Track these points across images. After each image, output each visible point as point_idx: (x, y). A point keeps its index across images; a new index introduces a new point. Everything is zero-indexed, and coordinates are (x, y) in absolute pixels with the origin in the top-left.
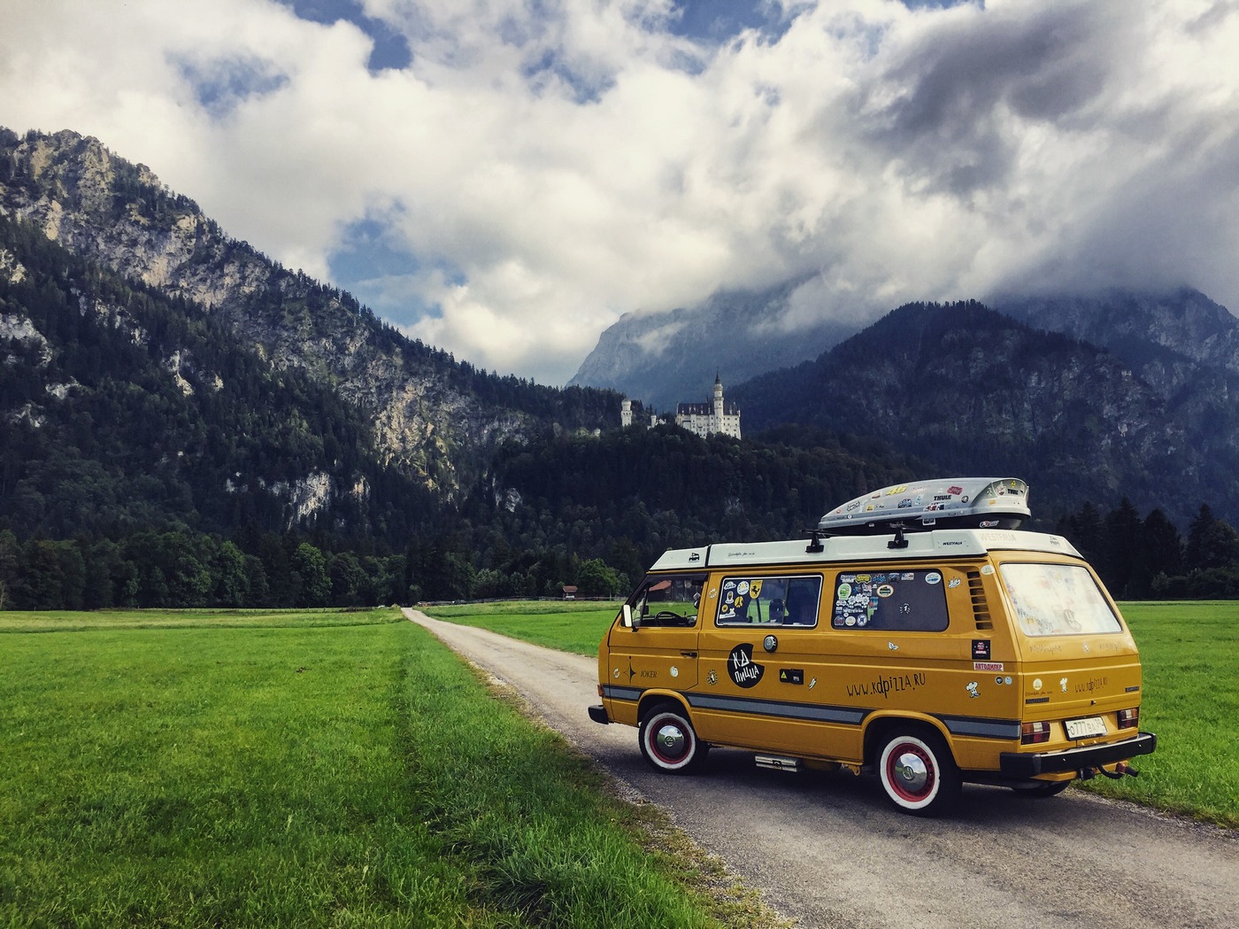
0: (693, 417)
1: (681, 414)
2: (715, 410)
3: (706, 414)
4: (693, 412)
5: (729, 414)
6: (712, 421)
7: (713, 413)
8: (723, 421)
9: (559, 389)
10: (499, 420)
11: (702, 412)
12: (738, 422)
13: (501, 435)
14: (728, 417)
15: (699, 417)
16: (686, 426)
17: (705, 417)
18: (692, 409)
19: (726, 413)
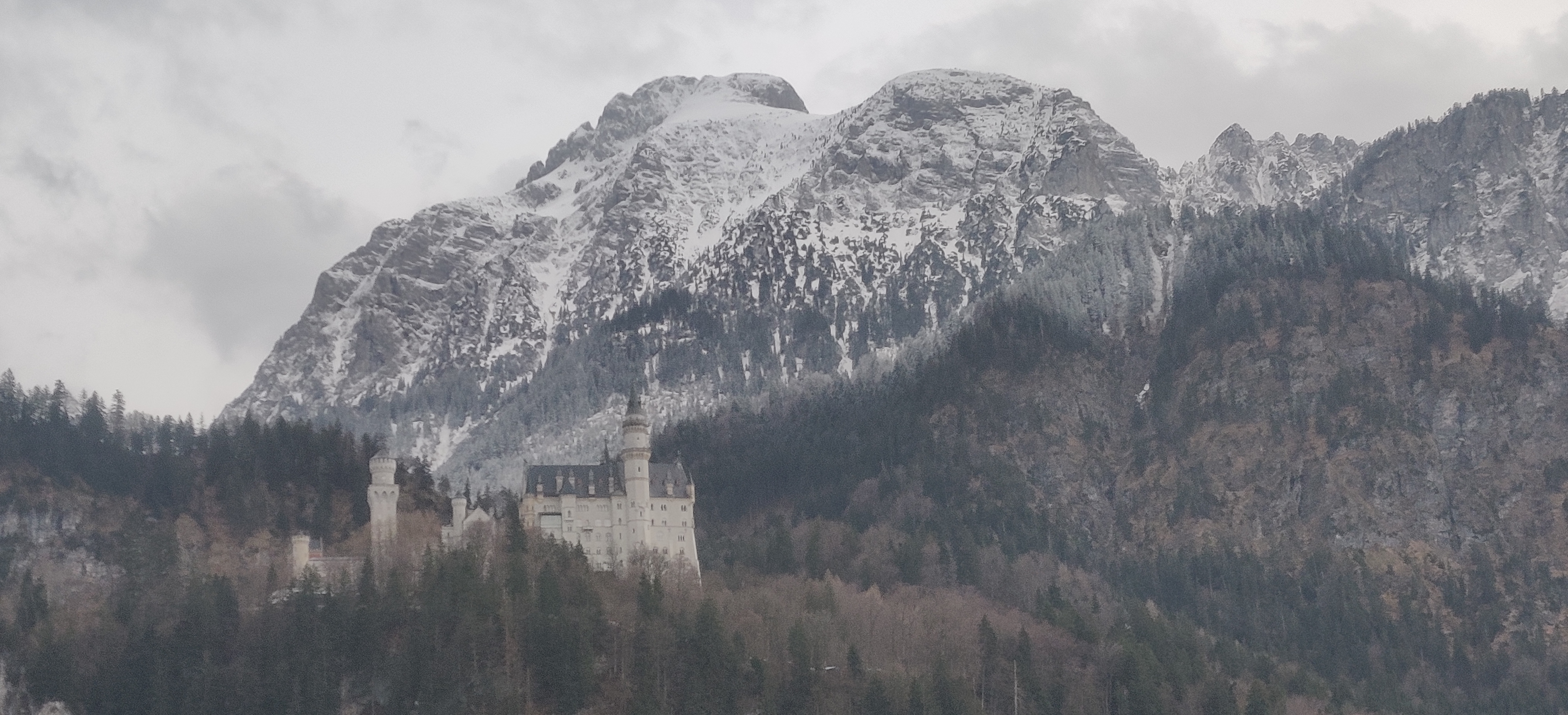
0: (568, 502)
1: (536, 493)
2: (628, 485)
3: (603, 493)
4: (567, 490)
5: (664, 494)
6: (619, 514)
7: (621, 488)
8: (648, 514)
9: (197, 426)
10: (22, 511)
11: (592, 490)
12: (689, 516)
13: (25, 552)
14: (663, 501)
15: (585, 502)
16: (548, 526)
17: (601, 502)
18: (565, 481)
19: (658, 490)
